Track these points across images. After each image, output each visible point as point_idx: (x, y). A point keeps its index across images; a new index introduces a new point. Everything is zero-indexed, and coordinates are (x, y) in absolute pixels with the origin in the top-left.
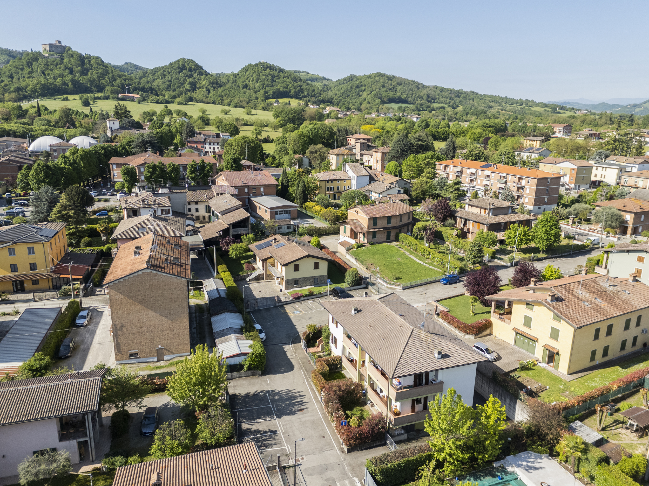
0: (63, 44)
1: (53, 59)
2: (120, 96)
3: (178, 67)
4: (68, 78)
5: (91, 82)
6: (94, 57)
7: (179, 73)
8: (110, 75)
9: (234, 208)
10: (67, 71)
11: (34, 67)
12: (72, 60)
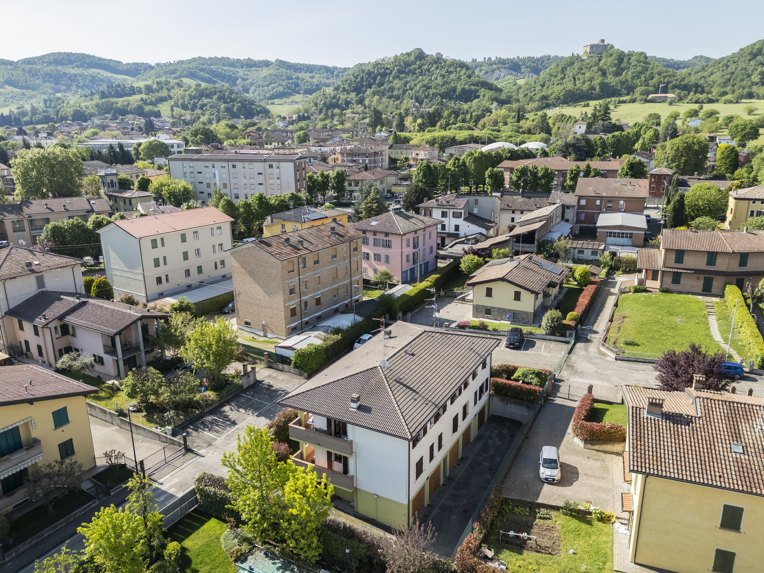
0: (606, 43)
1: (588, 61)
2: (651, 96)
3: (751, 53)
4: (596, 82)
5: (622, 83)
6: (636, 54)
7: (750, 60)
8: (649, 73)
9: (538, 219)
10: (600, 73)
11: (567, 72)
12: (610, 60)
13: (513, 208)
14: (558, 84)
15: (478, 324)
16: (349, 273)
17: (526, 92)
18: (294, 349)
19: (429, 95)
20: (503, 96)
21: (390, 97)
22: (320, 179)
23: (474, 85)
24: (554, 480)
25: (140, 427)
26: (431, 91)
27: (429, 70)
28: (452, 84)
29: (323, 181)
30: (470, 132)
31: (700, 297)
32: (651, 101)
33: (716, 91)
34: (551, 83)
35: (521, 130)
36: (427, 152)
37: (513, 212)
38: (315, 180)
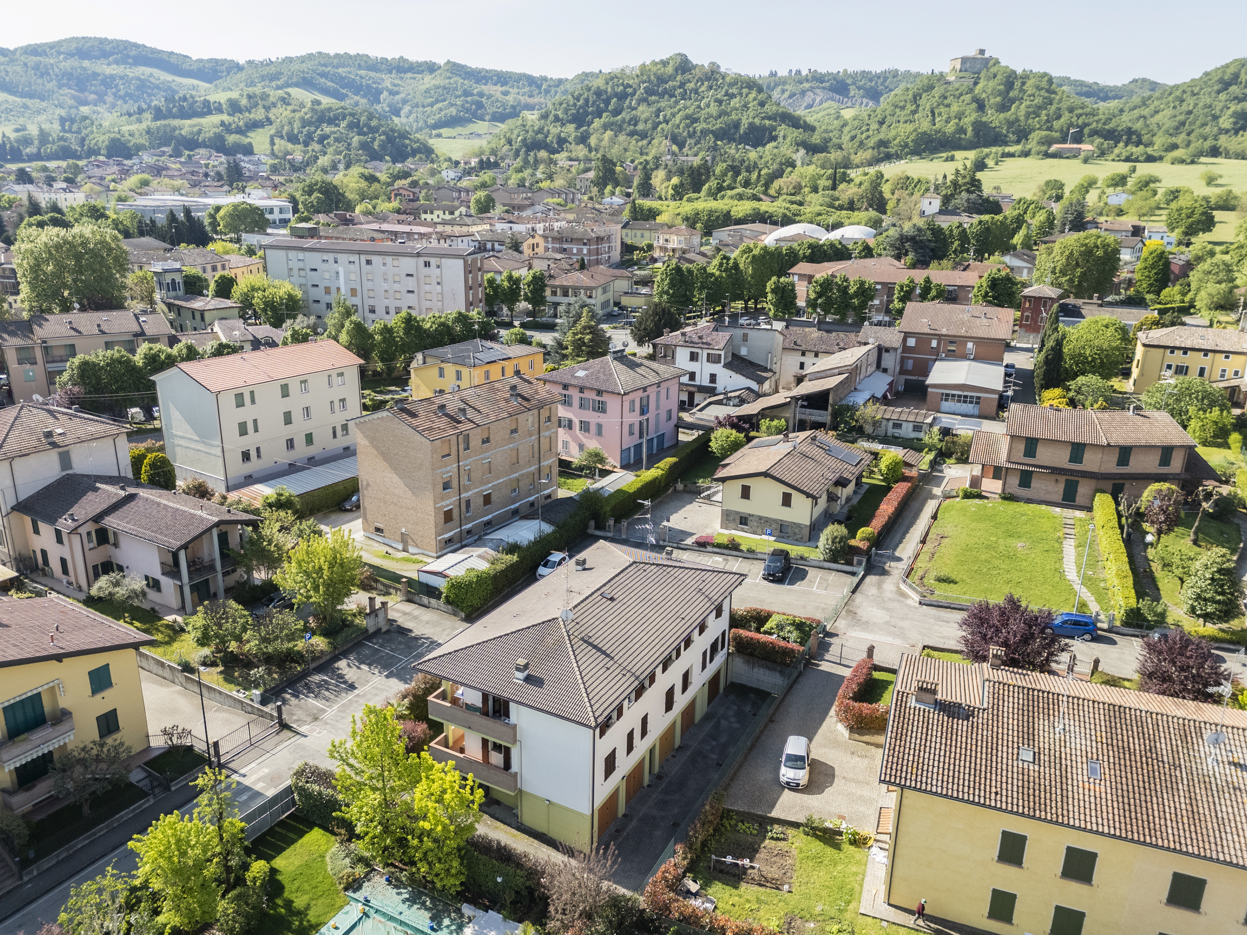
0: (987, 55)
1: (957, 85)
2: (1054, 148)
3: (1221, 81)
4: (968, 121)
5: (1010, 124)
6: (1035, 75)
7: (1219, 92)
8: (1053, 108)
9: (836, 371)
10: (974, 105)
11: (922, 102)
12: (992, 84)
13: (804, 348)
14: (906, 122)
15: (725, 541)
16: (536, 455)
17: (853, 133)
18: (445, 576)
19: (695, 132)
20: (816, 139)
21: (631, 134)
22: (506, 284)
23: (769, 118)
24: (798, 785)
25: (214, 690)
26: (699, 127)
27: (696, 91)
28: (734, 117)
29: (510, 288)
30: (755, 204)
31: (1058, 509)
32: (1054, 156)
33: (1160, 141)
34: (895, 118)
35: (837, 203)
36: (682, 238)
37: (803, 354)
38: (498, 286)
